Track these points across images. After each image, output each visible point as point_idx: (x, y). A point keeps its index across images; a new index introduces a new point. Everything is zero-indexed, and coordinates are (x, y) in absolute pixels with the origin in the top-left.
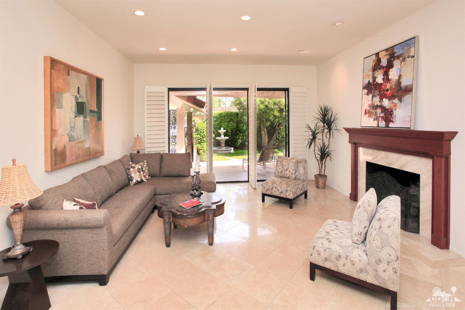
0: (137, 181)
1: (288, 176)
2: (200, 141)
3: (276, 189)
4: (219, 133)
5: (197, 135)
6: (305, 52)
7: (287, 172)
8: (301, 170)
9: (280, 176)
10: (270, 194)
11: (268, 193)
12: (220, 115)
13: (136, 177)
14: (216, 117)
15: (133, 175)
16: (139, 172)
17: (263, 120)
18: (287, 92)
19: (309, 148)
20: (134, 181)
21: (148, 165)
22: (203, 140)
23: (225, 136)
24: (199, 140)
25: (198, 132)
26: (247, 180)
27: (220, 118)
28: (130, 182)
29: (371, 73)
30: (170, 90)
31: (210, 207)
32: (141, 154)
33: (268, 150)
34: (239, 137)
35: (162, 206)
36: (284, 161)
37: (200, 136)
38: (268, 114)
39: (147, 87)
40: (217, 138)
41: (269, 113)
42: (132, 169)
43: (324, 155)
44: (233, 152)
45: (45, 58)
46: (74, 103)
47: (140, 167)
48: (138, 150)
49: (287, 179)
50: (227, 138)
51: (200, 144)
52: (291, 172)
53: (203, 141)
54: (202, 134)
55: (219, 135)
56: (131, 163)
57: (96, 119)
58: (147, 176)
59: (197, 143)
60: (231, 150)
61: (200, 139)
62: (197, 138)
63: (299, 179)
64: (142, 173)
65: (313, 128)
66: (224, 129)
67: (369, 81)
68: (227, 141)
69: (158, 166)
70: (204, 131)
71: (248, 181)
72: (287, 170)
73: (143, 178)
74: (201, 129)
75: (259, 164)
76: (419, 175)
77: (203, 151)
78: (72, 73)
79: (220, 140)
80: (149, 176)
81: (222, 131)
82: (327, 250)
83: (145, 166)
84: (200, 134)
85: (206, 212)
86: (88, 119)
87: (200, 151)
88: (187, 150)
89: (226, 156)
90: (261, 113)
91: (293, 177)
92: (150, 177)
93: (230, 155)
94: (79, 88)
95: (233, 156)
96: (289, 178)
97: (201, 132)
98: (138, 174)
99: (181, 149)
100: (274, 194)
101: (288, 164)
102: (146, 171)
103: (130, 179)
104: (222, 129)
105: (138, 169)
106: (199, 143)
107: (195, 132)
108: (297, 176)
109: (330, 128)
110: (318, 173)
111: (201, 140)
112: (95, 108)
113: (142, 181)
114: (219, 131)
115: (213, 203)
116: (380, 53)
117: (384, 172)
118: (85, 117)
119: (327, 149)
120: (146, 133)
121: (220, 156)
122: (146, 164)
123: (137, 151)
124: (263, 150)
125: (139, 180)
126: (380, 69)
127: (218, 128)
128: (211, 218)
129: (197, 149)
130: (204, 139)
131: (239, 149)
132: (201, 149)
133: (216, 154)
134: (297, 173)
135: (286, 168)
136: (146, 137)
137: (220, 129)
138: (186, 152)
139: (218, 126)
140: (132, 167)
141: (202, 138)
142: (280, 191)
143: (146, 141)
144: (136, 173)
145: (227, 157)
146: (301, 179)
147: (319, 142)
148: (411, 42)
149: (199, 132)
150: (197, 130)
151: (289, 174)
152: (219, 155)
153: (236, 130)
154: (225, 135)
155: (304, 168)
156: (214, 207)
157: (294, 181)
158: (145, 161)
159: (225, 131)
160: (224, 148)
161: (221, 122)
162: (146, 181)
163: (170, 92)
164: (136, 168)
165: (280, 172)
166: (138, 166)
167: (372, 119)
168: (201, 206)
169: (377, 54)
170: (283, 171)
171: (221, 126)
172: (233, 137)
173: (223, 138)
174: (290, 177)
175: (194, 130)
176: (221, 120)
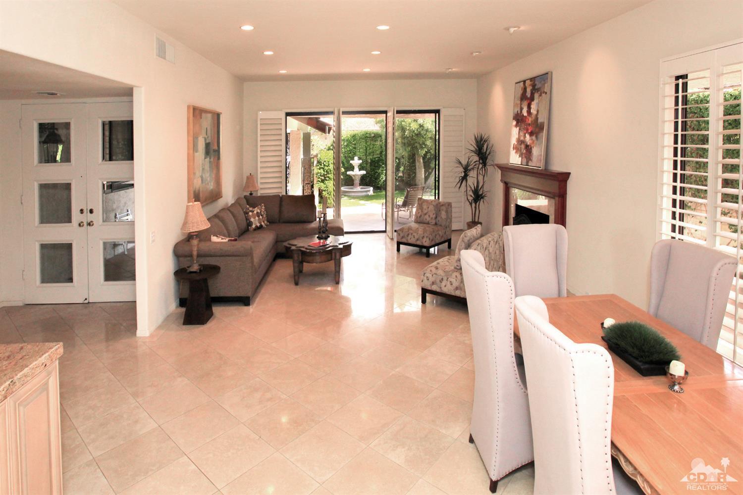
0: (257, 226)
1: (427, 221)
2: (323, 178)
3: (412, 236)
4: (351, 164)
5: (320, 169)
6: (454, 70)
7: (427, 217)
8: (443, 214)
9: (419, 221)
10: (406, 242)
11: (404, 240)
12: (353, 136)
13: (255, 222)
14: (347, 140)
15: (252, 220)
16: (259, 217)
17: (417, 146)
18: (437, 114)
19: (460, 187)
20: (254, 226)
21: (266, 210)
22: (328, 177)
23: (360, 170)
24: (322, 176)
25: (321, 165)
26: (384, 230)
27: (354, 141)
28: (249, 227)
29: (519, 102)
30: (288, 114)
31: (337, 246)
32: (254, 196)
33: (414, 191)
34: (382, 171)
35: (290, 246)
36: (423, 204)
37: (324, 171)
38: (423, 138)
39: (260, 112)
40: (348, 173)
41: (425, 135)
42: (250, 213)
43: (478, 196)
44: (373, 194)
45: (189, 107)
46: (204, 144)
47: (259, 211)
48: (251, 191)
49: (425, 225)
50: (364, 172)
51: (323, 183)
52: (431, 216)
53: (327, 179)
54: (326, 168)
55: (352, 168)
56: (248, 206)
57: (217, 159)
58: (266, 222)
59: (319, 181)
60: (369, 191)
61: (324, 175)
62: (319, 174)
63: (441, 225)
64: (261, 217)
65: (464, 162)
66: (360, 159)
67: (518, 111)
68: (363, 178)
69: (277, 210)
70: (330, 163)
71: (385, 232)
72: (426, 214)
73: (263, 224)
74: (325, 161)
75: (404, 211)
76: (548, 216)
77: (328, 193)
78: (204, 115)
79: (353, 176)
80: (268, 221)
81: (356, 162)
82: (434, 275)
83: (263, 210)
84: (323, 168)
85: (333, 251)
86: (212, 160)
87: (323, 192)
88: (305, 191)
89: (361, 200)
90: (413, 136)
91: (434, 222)
92: (268, 223)
93: (368, 198)
94: (207, 128)
95: (372, 199)
96: (428, 223)
97: (324, 165)
98: (257, 218)
99: (296, 189)
100: (410, 242)
101: (428, 208)
102: (265, 216)
103: (250, 224)
104: (356, 158)
105: (257, 213)
106: (323, 181)
107: (317, 166)
108: (439, 221)
109: (484, 164)
110: (471, 220)
111: (325, 177)
112: (216, 148)
113: (261, 226)
114: (351, 162)
115: (340, 244)
116: (527, 81)
117: (524, 215)
118: (210, 158)
119: (482, 190)
120: (259, 170)
121: (352, 200)
122: (263, 207)
123: (250, 193)
124: (407, 190)
125: (258, 225)
126: (526, 100)
127: (350, 157)
128: (338, 257)
129: (319, 190)
130: (330, 175)
131: (382, 189)
132: (324, 189)
133: (346, 198)
134: (439, 218)
135: (425, 212)
136: (259, 176)
137: (353, 159)
138: (303, 193)
139: (350, 155)
140: (251, 211)
141: (326, 175)
142: (416, 237)
143: (259, 181)
144: (255, 218)
145: (362, 202)
146: (443, 225)
147: (471, 181)
148: (545, 77)
149: (323, 165)
150: (319, 162)
151: (428, 219)
152: (350, 199)
153: (378, 160)
154: (361, 168)
155: (447, 212)
156: (341, 246)
157: (433, 227)
158: (263, 205)
159: (361, 161)
160: (359, 189)
161: (355, 148)
162: (265, 227)
163: (288, 117)
164: (255, 212)
165: (418, 217)
166: (256, 210)
167: (518, 156)
168: (328, 246)
169: (524, 82)
170: (423, 216)
171: (355, 154)
172: (374, 170)
173: (357, 173)
174: (430, 222)
175: (315, 163)
176: (355, 144)
